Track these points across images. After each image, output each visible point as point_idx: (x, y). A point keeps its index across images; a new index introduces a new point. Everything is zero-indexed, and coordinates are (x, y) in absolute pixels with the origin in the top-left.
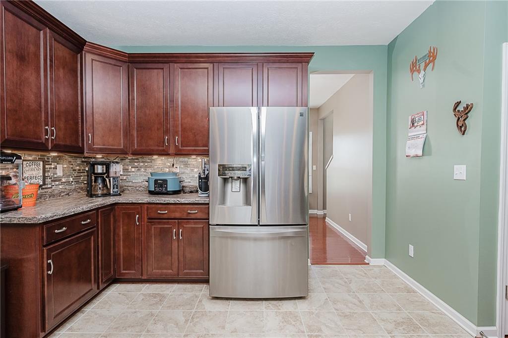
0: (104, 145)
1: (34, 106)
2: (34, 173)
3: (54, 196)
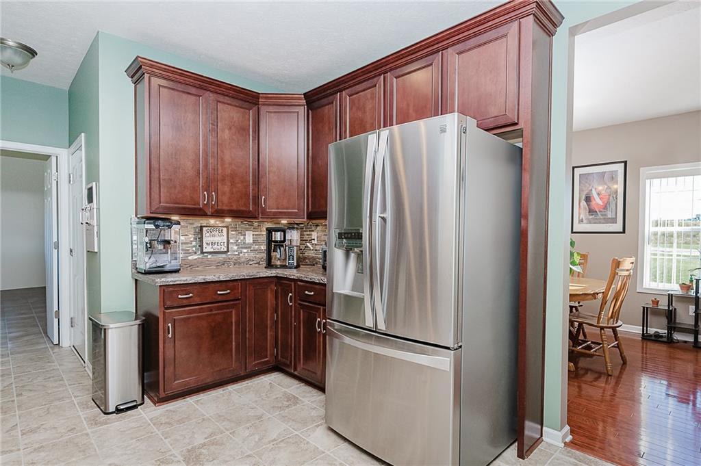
0: (278, 208)
1: (191, 173)
2: (217, 239)
3: (240, 263)
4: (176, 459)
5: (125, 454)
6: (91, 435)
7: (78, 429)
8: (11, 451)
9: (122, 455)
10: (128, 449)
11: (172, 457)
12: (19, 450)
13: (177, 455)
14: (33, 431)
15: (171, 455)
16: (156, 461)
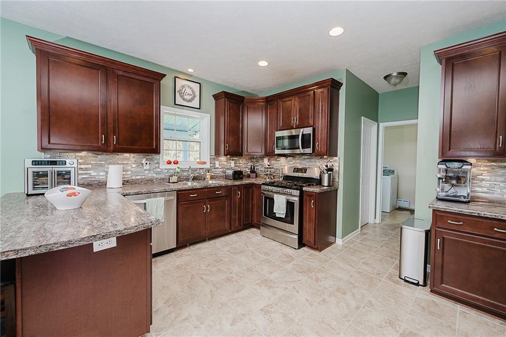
4: (398, 329)
5: (382, 303)
6: (382, 282)
7: (381, 275)
8: (352, 267)
9: (380, 302)
10: (386, 302)
11: (397, 326)
12: (355, 268)
13: (401, 327)
14: (367, 264)
15: (399, 325)
16: (388, 319)
